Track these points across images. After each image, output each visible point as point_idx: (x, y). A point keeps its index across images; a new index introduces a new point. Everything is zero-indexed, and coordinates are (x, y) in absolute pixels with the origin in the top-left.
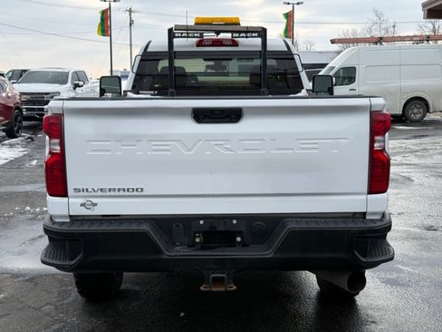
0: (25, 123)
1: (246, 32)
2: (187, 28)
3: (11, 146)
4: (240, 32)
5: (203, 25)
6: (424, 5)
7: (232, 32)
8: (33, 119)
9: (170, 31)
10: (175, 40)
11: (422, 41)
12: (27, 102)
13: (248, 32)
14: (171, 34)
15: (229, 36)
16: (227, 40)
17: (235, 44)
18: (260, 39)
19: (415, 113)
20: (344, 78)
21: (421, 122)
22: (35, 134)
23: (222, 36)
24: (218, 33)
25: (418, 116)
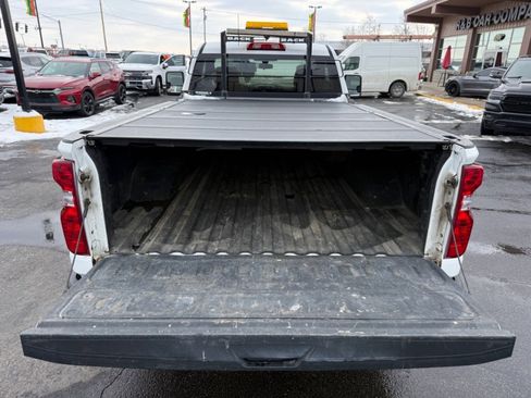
0: (127, 93)
1: (293, 38)
2: (239, 33)
3: (118, 111)
4: (287, 37)
5: (253, 28)
6: (406, 12)
7: (280, 37)
8: (136, 89)
9: (223, 34)
10: (227, 43)
11: (406, 39)
12: (130, 77)
13: (295, 37)
14: (224, 38)
15: (277, 40)
16: (276, 44)
17: (282, 48)
18: (305, 45)
19: (397, 92)
20: (351, 64)
21: (401, 98)
22: (136, 101)
23: (271, 40)
24: (267, 37)
25: (399, 93)
